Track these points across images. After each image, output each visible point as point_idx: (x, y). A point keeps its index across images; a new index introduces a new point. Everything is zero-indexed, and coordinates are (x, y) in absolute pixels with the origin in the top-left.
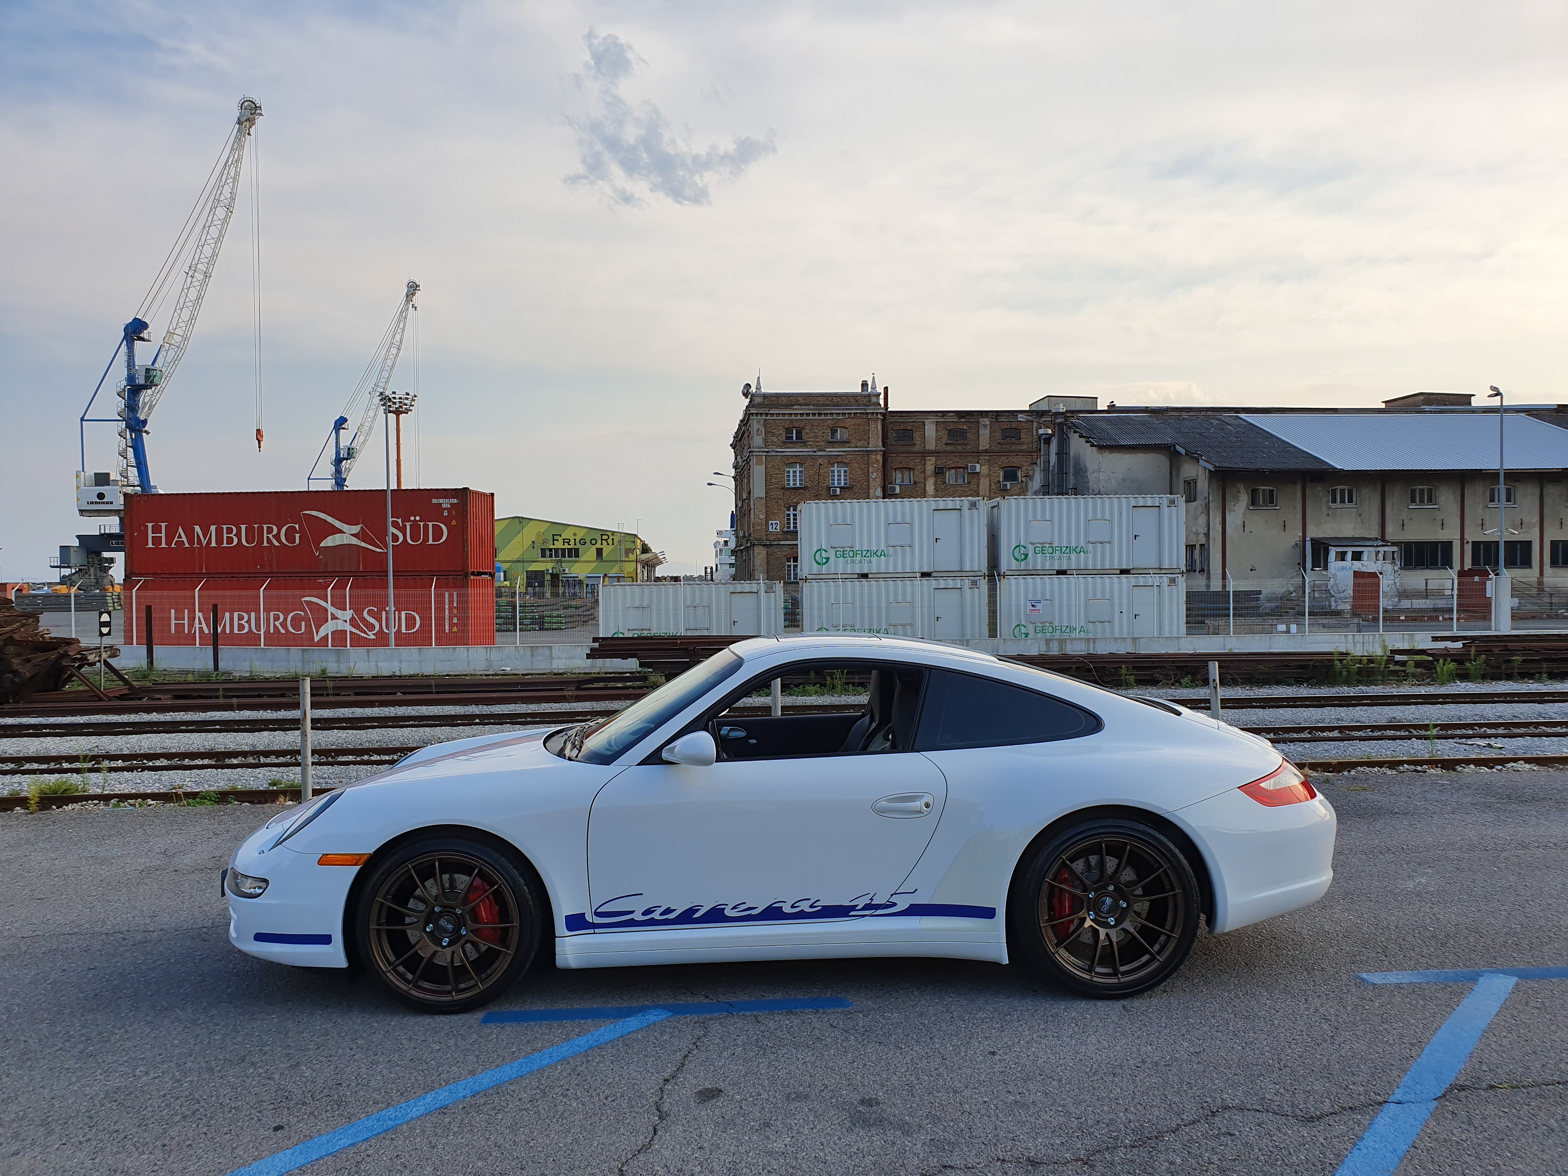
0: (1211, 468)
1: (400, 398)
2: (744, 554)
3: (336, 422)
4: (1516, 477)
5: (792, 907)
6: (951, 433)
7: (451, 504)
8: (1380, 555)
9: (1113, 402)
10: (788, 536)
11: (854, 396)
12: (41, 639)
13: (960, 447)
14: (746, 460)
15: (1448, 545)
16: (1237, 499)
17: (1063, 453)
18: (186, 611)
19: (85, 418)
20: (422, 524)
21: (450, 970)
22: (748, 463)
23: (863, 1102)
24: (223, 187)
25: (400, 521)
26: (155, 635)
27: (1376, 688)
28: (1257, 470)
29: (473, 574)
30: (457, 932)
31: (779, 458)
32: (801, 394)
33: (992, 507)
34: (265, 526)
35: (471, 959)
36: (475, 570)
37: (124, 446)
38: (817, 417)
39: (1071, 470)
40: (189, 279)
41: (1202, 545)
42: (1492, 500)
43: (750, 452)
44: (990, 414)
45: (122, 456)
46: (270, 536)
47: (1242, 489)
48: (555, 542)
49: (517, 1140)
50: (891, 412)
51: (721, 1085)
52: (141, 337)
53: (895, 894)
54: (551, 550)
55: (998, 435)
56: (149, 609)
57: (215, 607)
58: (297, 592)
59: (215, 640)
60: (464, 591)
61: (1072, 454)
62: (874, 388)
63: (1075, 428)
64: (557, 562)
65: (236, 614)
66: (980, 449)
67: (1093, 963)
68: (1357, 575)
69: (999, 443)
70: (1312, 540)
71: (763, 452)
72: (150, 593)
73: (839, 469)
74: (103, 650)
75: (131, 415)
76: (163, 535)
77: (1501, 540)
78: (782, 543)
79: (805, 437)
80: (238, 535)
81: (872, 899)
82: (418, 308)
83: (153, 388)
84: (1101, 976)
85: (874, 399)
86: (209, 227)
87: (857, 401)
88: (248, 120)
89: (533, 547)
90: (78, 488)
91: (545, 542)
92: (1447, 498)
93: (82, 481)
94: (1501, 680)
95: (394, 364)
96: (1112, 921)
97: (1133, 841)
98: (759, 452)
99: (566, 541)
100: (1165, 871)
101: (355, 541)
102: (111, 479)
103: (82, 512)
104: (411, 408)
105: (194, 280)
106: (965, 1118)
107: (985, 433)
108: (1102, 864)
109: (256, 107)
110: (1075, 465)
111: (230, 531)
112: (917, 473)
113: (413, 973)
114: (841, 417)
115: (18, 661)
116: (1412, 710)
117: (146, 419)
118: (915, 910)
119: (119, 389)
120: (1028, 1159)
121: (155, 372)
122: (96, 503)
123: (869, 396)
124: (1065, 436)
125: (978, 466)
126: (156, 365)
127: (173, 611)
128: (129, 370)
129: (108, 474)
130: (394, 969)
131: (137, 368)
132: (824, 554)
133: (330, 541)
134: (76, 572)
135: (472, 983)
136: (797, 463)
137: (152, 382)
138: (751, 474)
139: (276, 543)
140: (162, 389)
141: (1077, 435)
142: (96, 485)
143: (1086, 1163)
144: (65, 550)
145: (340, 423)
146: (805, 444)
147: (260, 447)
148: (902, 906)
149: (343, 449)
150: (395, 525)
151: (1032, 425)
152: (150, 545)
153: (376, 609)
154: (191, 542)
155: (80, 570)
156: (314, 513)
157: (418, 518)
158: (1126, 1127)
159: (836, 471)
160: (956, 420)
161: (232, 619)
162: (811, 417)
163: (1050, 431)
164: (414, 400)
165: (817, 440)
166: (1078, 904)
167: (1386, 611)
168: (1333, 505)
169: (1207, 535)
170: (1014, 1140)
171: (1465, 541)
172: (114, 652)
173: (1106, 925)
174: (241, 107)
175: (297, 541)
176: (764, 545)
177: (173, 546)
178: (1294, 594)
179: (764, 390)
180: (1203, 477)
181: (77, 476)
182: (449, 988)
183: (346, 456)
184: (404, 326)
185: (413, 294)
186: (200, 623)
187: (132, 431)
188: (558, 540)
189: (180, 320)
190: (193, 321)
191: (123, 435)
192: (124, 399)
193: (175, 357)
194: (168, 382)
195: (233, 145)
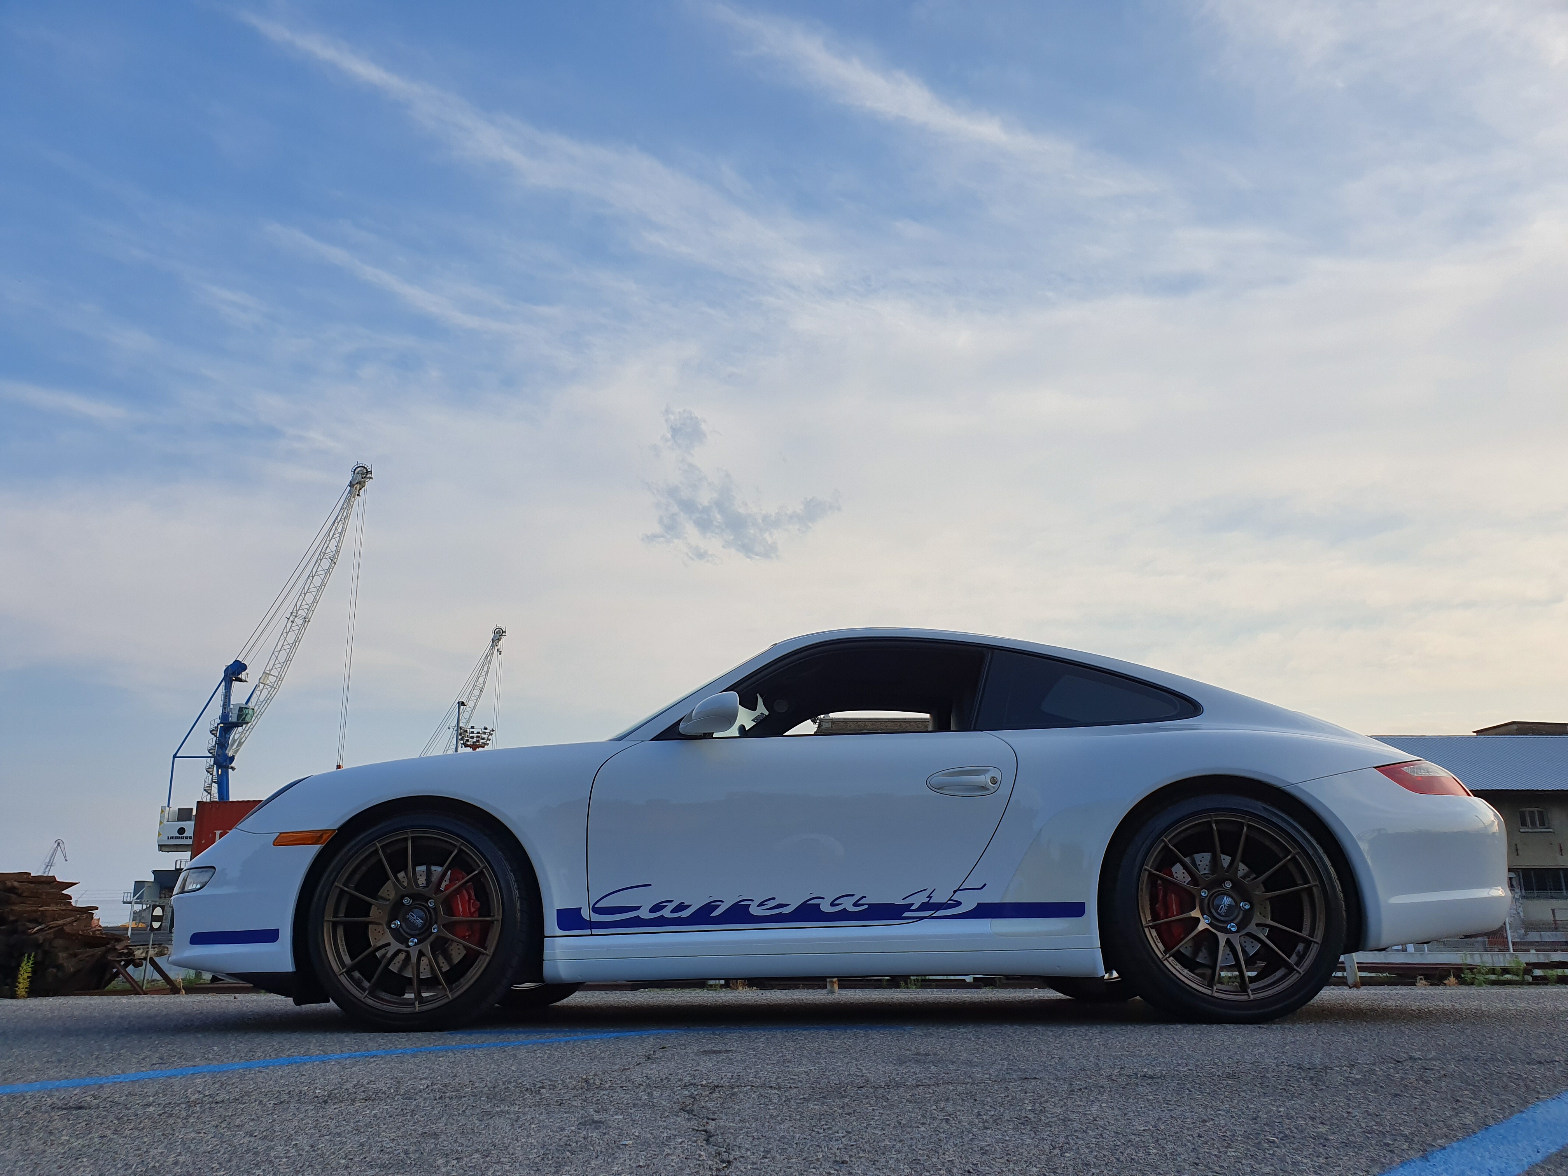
1: (478, 733)
5: (832, 904)
12: (91, 933)
19: (178, 755)
24: (330, 541)
30: (426, 930)
32: (869, 719)
35: (443, 969)
37: (210, 782)
40: (290, 624)
45: (207, 792)
52: (239, 678)
53: (959, 890)
74: (150, 946)
75: (220, 752)
81: (930, 897)
82: (502, 653)
83: (244, 726)
84: (1224, 993)
86: (313, 577)
88: (359, 483)
90: (161, 823)
93: (166, 816)
95: (475, 706)
96: (1233, 926)
97: (1250, 821)
100: (1294, 858)
102: (191, 813)
103: (161, 847)
104: (488, 742)
105: (294, 624)
109: (367, 472)
113: (369, 981)
115: (64, 955)
117: (233, 757)
118: (984, 911)
119: (212, 727)
121: (247, 710)
122: (176, 838)
126: (250, 704)
128: (224, 708)
129: (190, 809)
130: (349, 973)
131: (231, 706)
135: (440, 993)
137: (244, 720)
140: (252, 727)
142: (179, 820)
144: (139, 885)
148: (967, 906)
164: (492, 734)
166: (1187, 901)
172: (162, 950)
173: (1226, 931)
174: (354, 472)
181: (162, 811)
182: (412, 998)
184: (488, 669)
185: (499, 640)
187: (219, 767)
189: (277, 662)
190: (288, 663)
191: (210, 771)
192: (216, 736)
193: (268, 697)
194: (258, 720)
195: (343, 504)
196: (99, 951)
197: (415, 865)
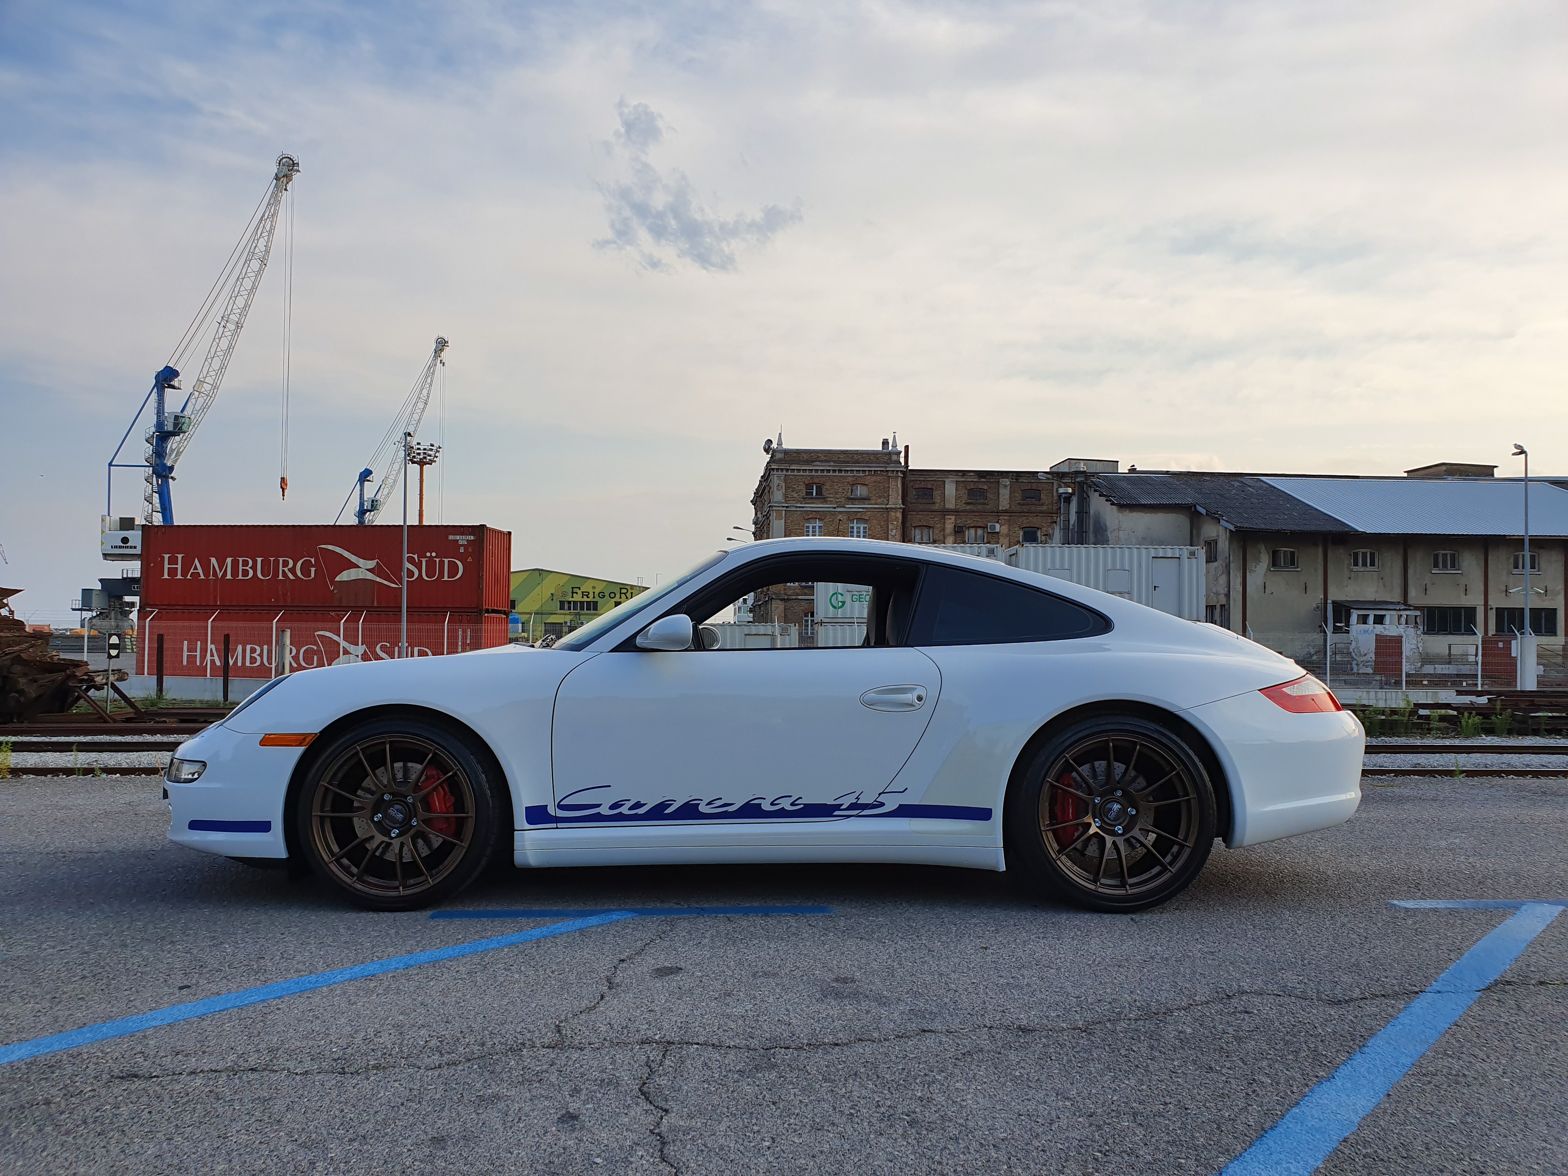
0: (1232, 528)
1: (425, 449)
2: (762, 609)
3: (361, 474)
4: (1541, 544)
5: (772, 804)
6: (971, 492)
7: (468, 541)
8: (1403, 619)
9: (1133, 466)
10: (806, 591)
11: (875, 453)
12: (49, 660)
13: (980, 507)
14: (766, 515)
15: (1471, 612)
16: (1258, 560)
17: (1083, 512)
18: (199, 643)
19: (113, 464)
20: (437, 560)
21: (398, 864)
22: (768, 518)
23: (837, 980)
24: (258, 240)
25: (416, 557)
26: (167, 665)
27: (1399, 739)
28: (1278, 531)
29: (487, 611)
30: (406, 824)
31: (799, 513)
32: (822, 450)
33: (1011, 556)
34: (281, 560)
35: (423, 855)
36: (490, 608)
37: (150, 492)
38: (837, 474)
39: (1091, 528)
40: (221, 329)
41: (1222, 606)
42: (1516, 567)
43: (769, 507)
44: (1011, 474)
45: (148, 501)
46: (286, 569)
47: (1263, 549)
48: (575, 595)
49: (446, 1001)
50: (911, 470)
51: (682, 965)
52: (172, 385)
53: (883, 793)
54: (569, 602)
55: (1018, 495)
56: (161, 638)
57: (227, 637)
58: (310, 625)
59: (226, 672)
60: (478, 626)
61: (1092, 512)
62: (894, 446)
63: (1096, 487)
64: (576, 614)
65: (248, 647)
66: (1000, 508)
67: (1098, 874)
68: (1380, 639)
69: (1019, 504)
70: (1334, 602)
71: (783, 507)
72: (163, 623)
73: (859, 525)
74: (110, 672)
75: (158, 461)
76: (179, 566)
77: (1527, 606)
78: (800, 597)
79: (825, 493)
80: (254, 568)
81: (858, 798)
82: (446, 364)
83: (181, 435)
84: (1106, 887)
85: (894, 458)
86: (243, 279)
87: (878, 459)
88: (285, 176)
89: (552, 600)
90: (103, 532)
91: (564, 594)
92: (1470, 563)
93: (108, 526)
94: (1527, 735)
95: (420, 419)
96: (1119, 829)
97: (1143, 740)
98: (779, 507)
99: (585, 594)
100: (1178, 774)
101: (370, 576)
102: (136, 523)
103: (106, 556)
104: (435, 459)
105: (226, 330)
106: (950, 994)
107: (1005, 493)
108: (1109, 769)
109: (294, 164)
110: (1095, 525)
111: (245, 563)
112: (936, 531)
113: (357, 867)
114: (861, 474)
115: (25, 681)
116: (1436, 758)
117: (173, 466)
118: (905, 811)
119: (147, 435)
120: (1019, 1028)
121: (184, 419)
122: (120, 547)
123: (890, 454)
124: (1085, 496)
125: (998, 526)
126: (185, 413)
127: (186, 642)
128: (158, 417)
129: (133, 519)
130: (338, 861)
131: (166, 415)
132: (840, 598)
133: (345, 576)
134: (97, 615)
135: (422, 879)
136: (816, 518)
137: (180, 429)
138: (771, 528)
139: (291, 577)
140: (190, 436)
141: (1097, 494)
142: (121, 529)
143: (1085, 1031)
144: (87, 593)
145: (365, 475)
146: (824, 500)
147: (283, 495)
148: (890, 807)
149: (367, 501)
150: (411, 560)
151: (1053, 487)
152: (166, 576)
153: (388, 645)
154: (207, 574)
155: (101, 613)
156: (330, 547)
157: (434, 554)
158: (1130, 1005)
159: (855, 528)
160: (976, 480)
161: (244, 651)
162: (831, 474)
163: (1070, 490)
164: (439, 451)
165: (837, 496)
166: (1082, 808)
167: (1408, 675)
168: (1355, 568)
169: (1228, 596)
170: (1004, 1012)
171: (1489, 607)
172: (122, 676)
173: (1113, 833)
174: (280, 164)
175: (313, 575)
176: (782, 600)
177: (189, 577)
178: (1315, 658)
179: (785, 446)
180: (1224, 537)
181: (103, 520)
182: (397, 883)
183: (369, 508)
184: (432, 381)
185: (442, 350)
186: (212, 655)
187: (158, 477)
188: (577, 593)
189: (211, 369)
190: (223, 370)
191: (150, 480)
192: (152, 445)
193: (204, 405)
194: (196, 429)
195: (270, 200)
196: (59, 677)
197: (393, 761)
